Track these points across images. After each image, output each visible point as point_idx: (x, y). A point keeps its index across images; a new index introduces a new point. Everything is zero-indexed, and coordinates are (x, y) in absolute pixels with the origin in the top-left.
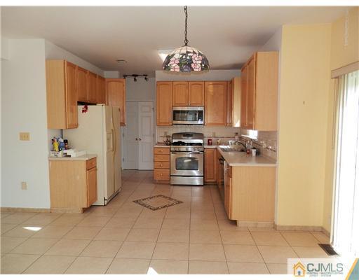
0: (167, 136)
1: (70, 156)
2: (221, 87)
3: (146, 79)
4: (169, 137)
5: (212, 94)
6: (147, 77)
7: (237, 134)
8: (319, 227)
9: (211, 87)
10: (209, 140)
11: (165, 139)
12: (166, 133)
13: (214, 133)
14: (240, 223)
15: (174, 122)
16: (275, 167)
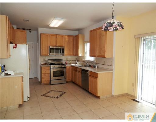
0: (45, 61)
1: (10, 75)
2: (72, 38)
3: (30, 31)
4: (46, 61)
5: (67, 41)
6: (31, 30)
7: (77, 59)
8: (126, 93)
9: (67, 38)
10: (66, 62)
11: (44, 62)
12: (44, 59)
13: (67, 59)
14: (101, 97)
15: (50, 54)
16: (112, 72)
